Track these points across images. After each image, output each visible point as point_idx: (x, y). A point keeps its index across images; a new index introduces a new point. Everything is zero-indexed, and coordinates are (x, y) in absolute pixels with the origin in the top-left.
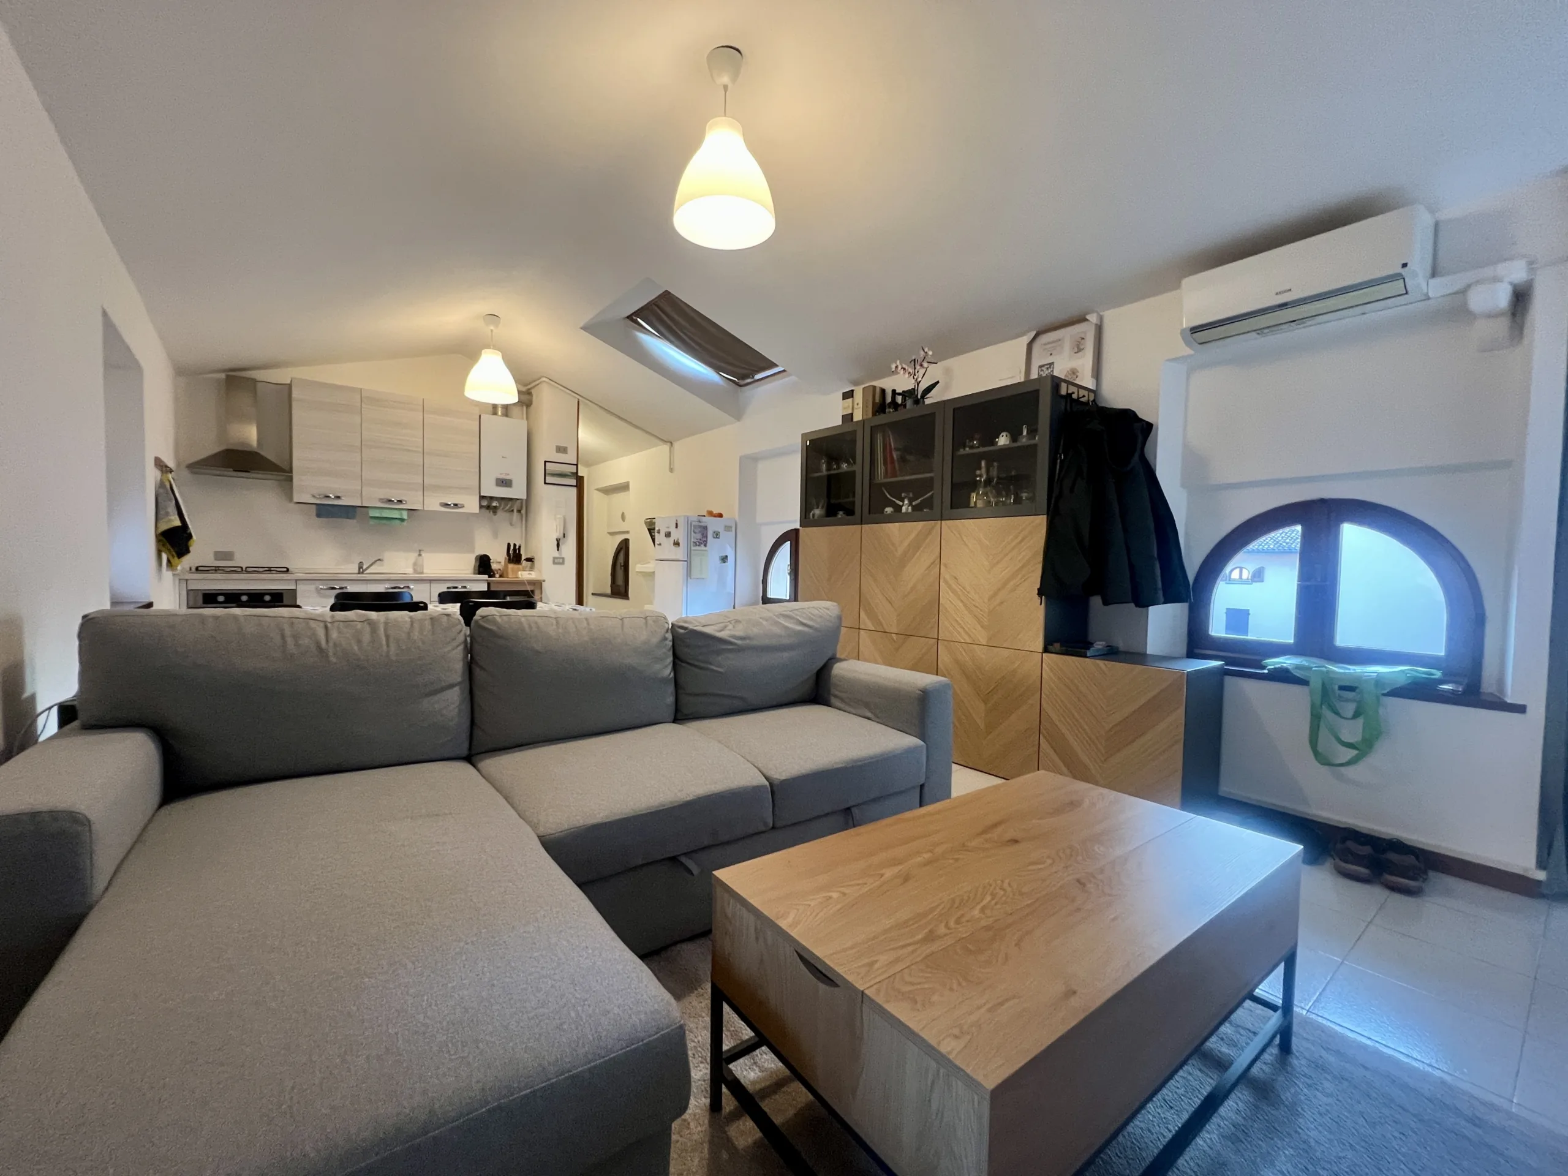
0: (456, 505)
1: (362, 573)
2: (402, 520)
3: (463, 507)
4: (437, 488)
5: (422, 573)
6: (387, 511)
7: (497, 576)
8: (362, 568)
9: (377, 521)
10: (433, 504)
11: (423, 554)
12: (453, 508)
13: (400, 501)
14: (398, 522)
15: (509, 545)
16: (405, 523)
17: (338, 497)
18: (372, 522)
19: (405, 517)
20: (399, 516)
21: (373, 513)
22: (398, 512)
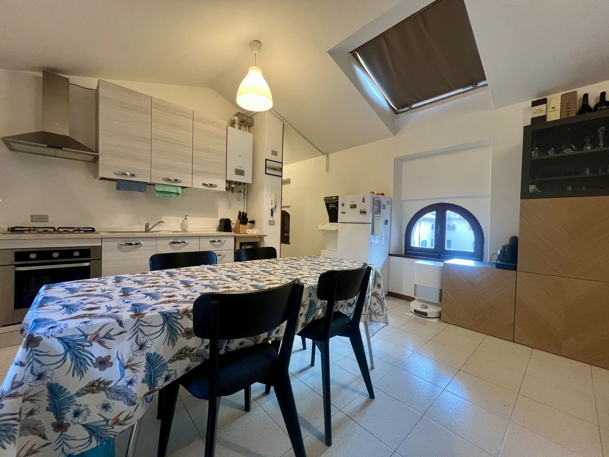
0: (211, 185)
1: (149, 231)
2: (178, 194)
3: (216, 186)
4: (201, 173)
6: (168, 187)
8: (148, 227)
9: (160, 194)
10: (198, 183)
13: (176, 181)
14: (174, 195)
15: (240, 212)
16: (180, 197)
17: (133, 175)
18: (157, 194)
19: (180, 192)
20: (175, 191)
21: (158, 188)
22: (175, 188)
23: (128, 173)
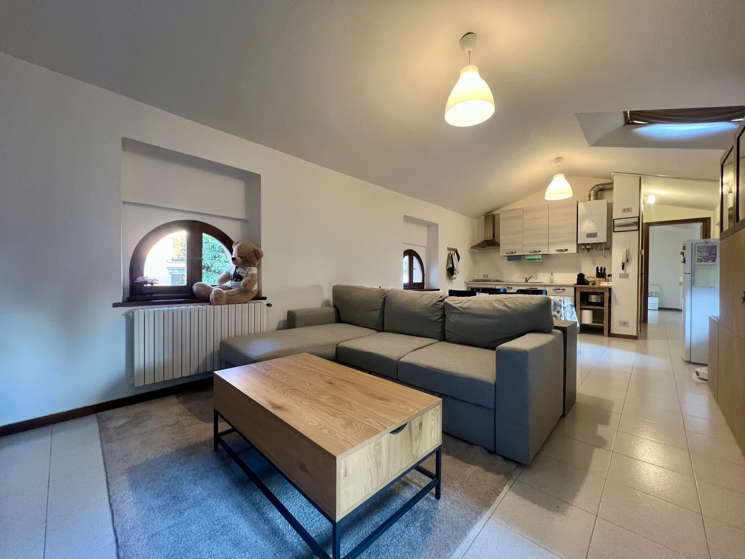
1: (527, 282)
2: (540, 259)
3: (567, 250)
4: (554, 243)
5: (553, 282)
6: (533, 256)
7: (590, 284)
8: (526, 280)
10: (552, 251)
11: (553, 274)
12: (564, 251)
13: (540, 251)
14: (538, 261)
15: (597, 268)
16: (541, 261)
18: (527, 261)
21: (527, 258)
22: (537, 256)
23: (514, 252)
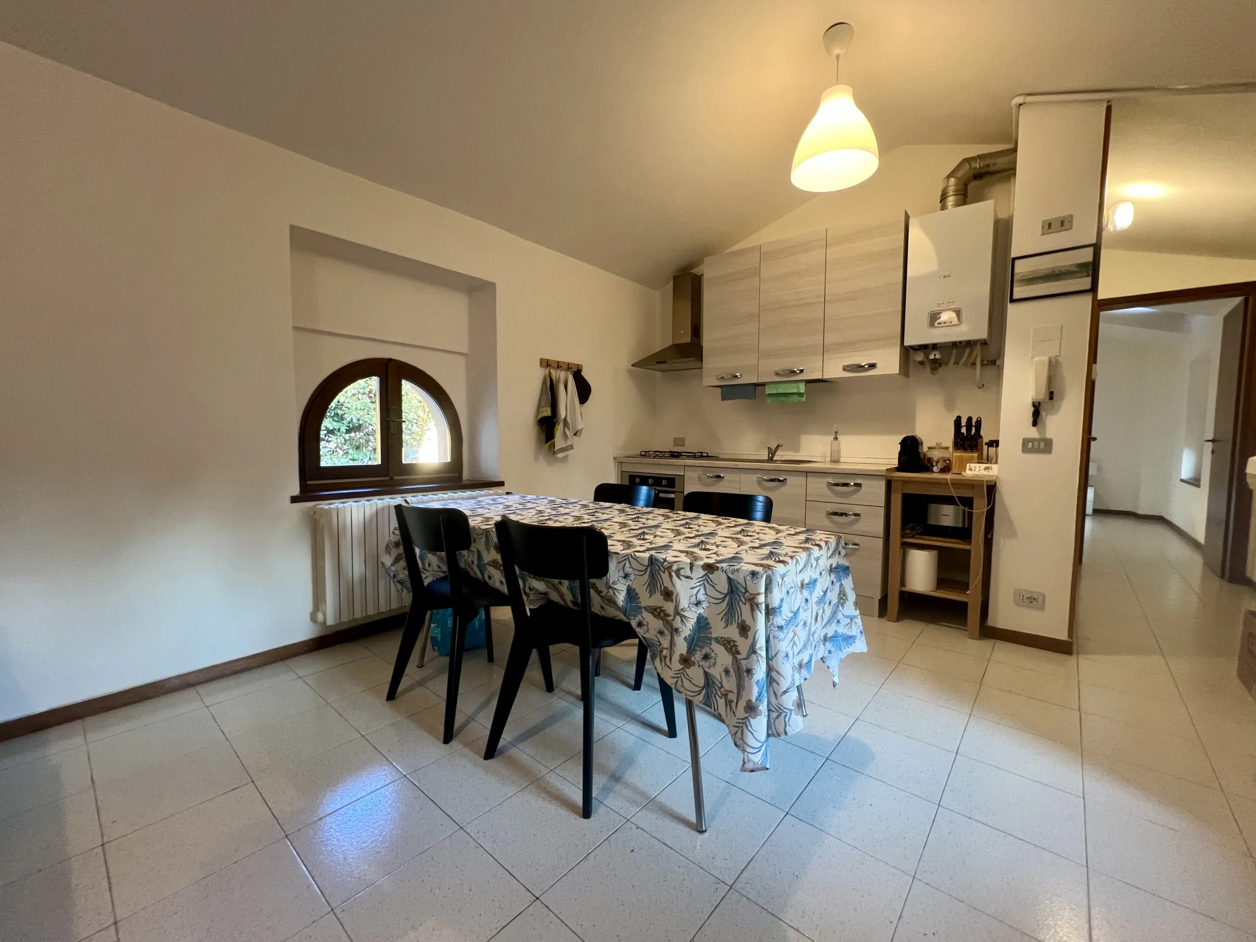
0: (868, 367)
1: (771, 460)
2: (799, 394)
3: (874, 367)
4: (837, 347)
5: (838, 462)
6: (782, 385)
7: (935, 469)
9: (775, 399)
10: (834, 370)
12: (867, 370)
15: (958, 421)
16: (804, 398)
17: (736, 376)
18: (769, 400)
19: (803, 391)
20: (795, 391)
21: (769, 390)
22: (795, 385)
23: (738, 374)
